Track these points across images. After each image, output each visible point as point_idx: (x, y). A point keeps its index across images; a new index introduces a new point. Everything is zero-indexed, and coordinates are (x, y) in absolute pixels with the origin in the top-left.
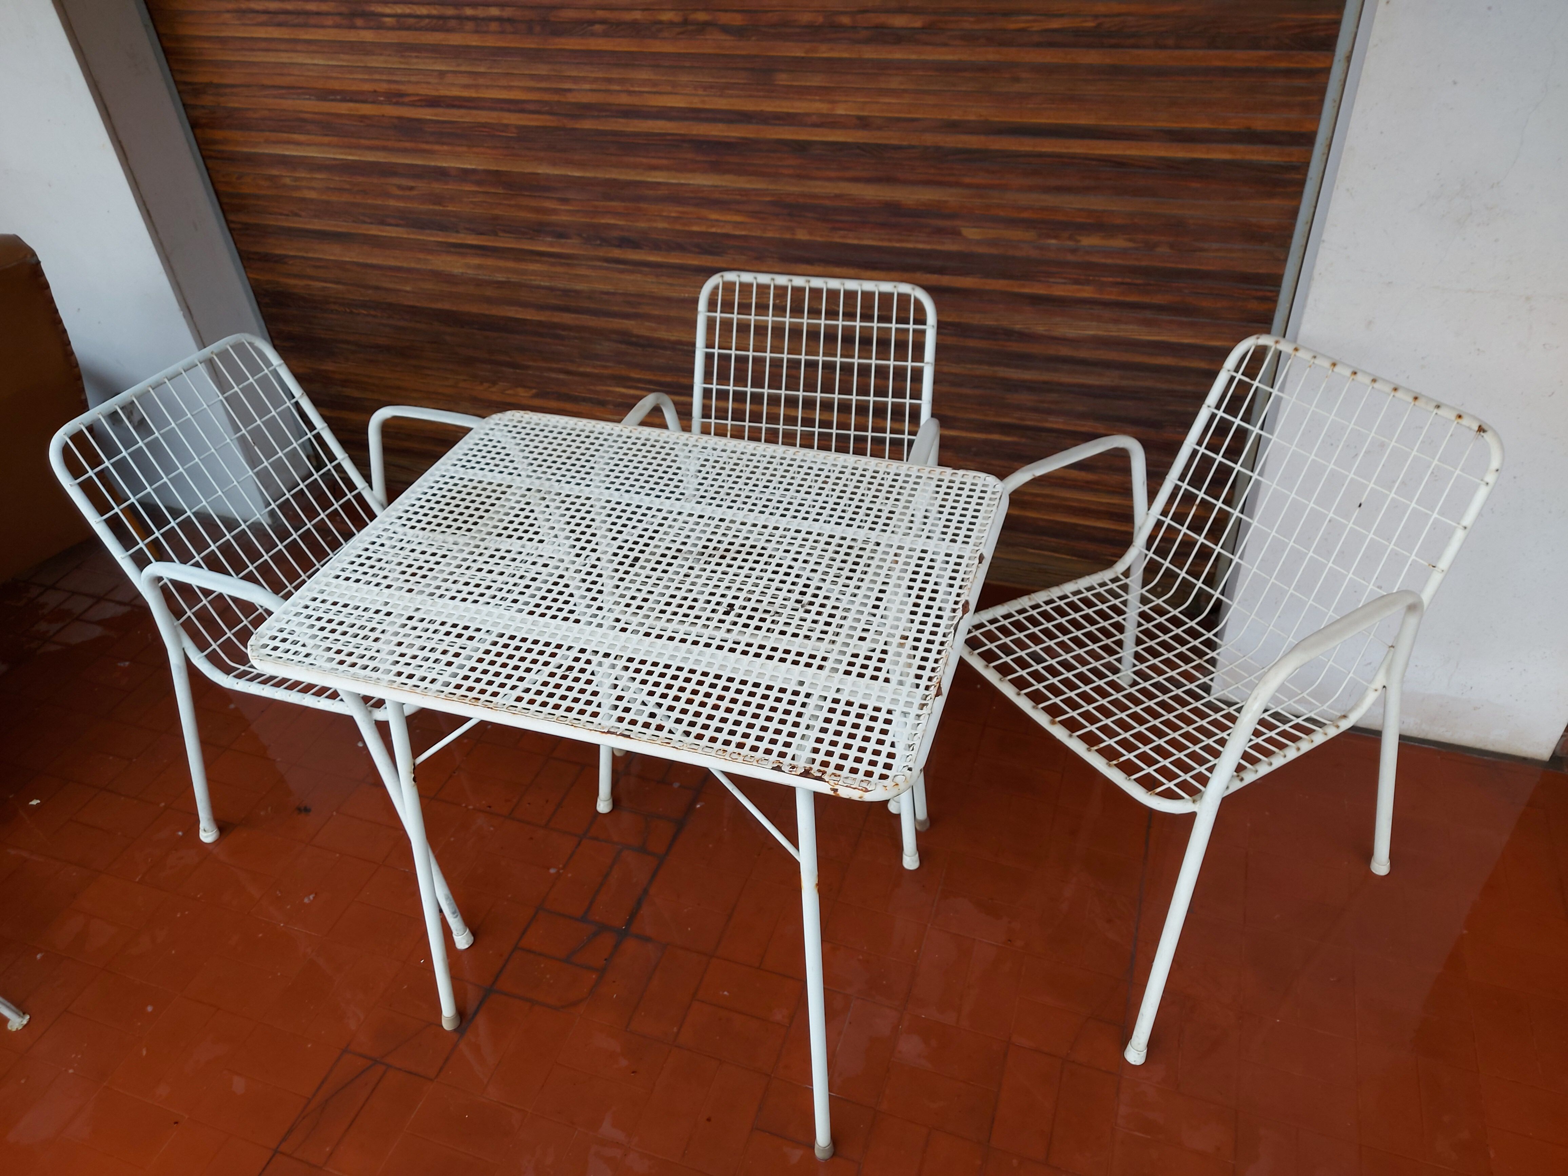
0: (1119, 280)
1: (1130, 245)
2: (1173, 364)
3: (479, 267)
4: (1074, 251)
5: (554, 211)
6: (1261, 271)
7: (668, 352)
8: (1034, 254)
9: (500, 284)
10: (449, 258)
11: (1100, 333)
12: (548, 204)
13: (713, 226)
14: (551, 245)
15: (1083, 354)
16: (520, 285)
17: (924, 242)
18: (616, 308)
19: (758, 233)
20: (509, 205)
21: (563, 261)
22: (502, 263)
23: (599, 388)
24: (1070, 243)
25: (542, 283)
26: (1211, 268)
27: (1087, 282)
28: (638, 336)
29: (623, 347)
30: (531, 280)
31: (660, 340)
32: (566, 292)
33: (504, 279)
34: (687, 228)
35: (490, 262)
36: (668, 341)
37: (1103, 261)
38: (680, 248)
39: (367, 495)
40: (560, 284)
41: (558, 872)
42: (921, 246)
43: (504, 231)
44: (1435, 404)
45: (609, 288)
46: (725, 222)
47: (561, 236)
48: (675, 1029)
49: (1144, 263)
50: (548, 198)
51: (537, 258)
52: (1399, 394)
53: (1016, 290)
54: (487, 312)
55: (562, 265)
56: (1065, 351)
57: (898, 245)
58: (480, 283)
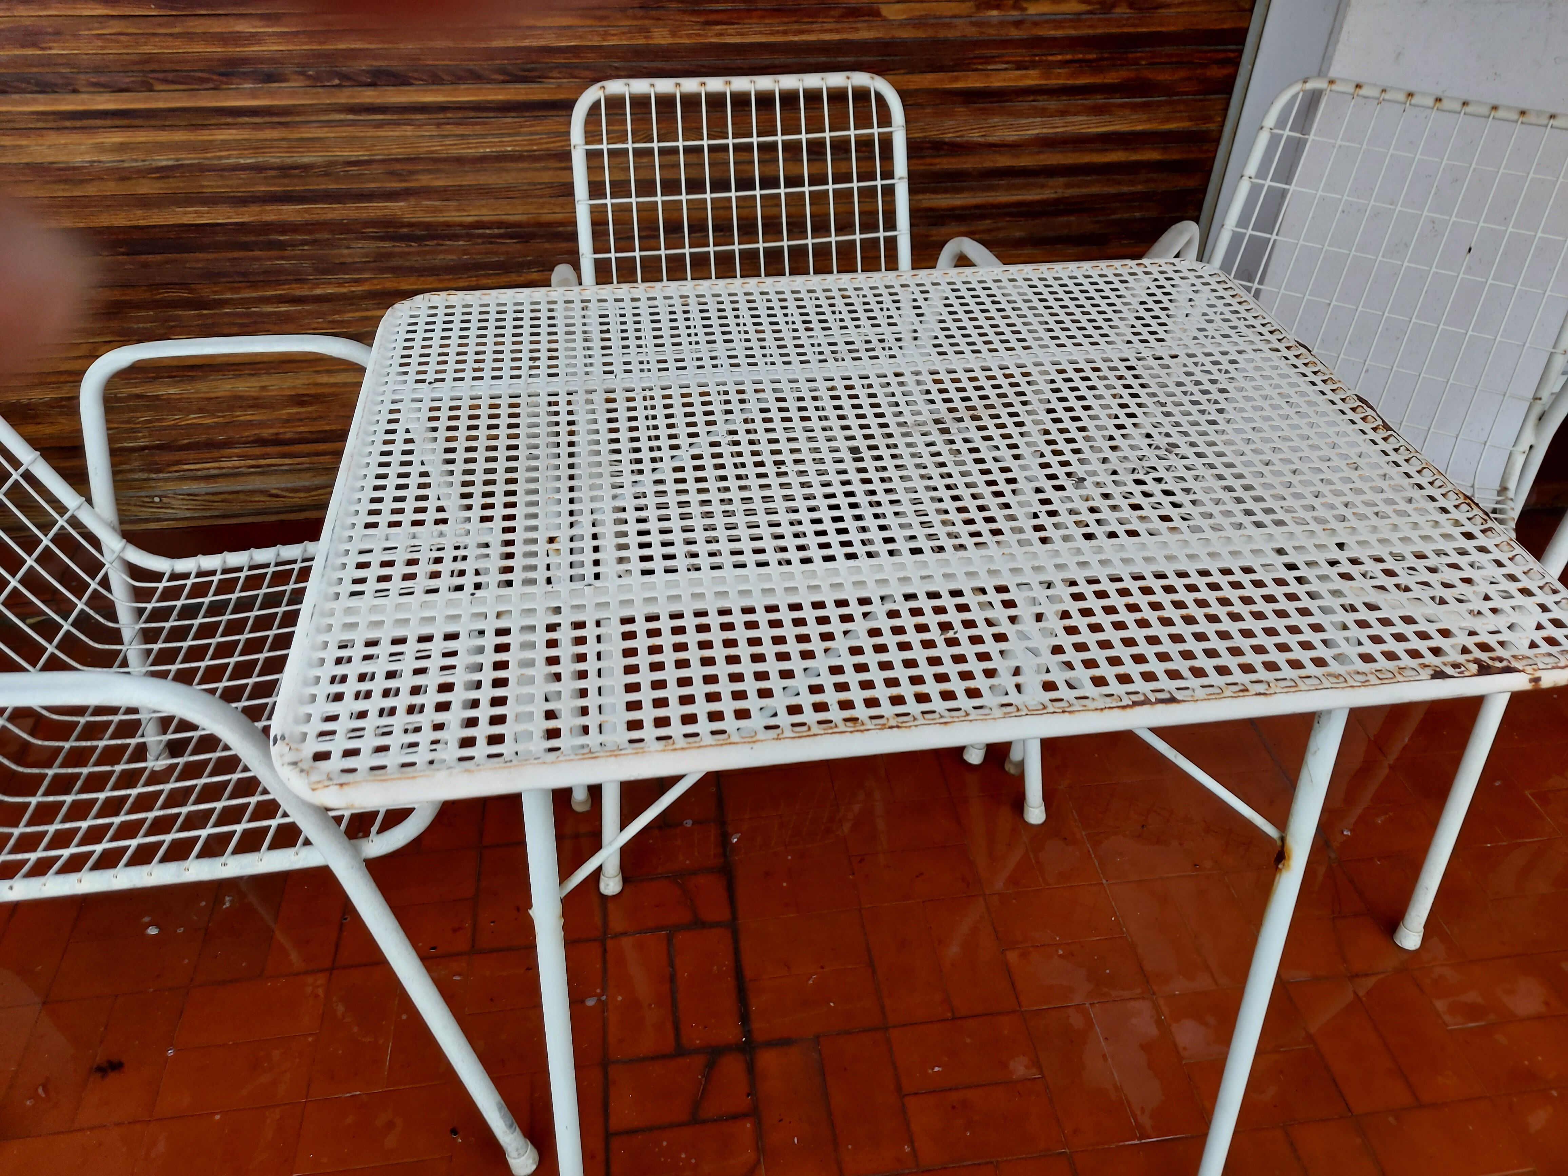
0: (1069, 57)
1: (1084, 7)
2: (1123, 159)
3: (122, 147)
4: (1018, 24)
5: (254, 38)
6: (1225, 26)
7: (461, 243)
8: (972, 32)
9: (164, 172)
10: (62, 139)
11: (1045, 131)
12: (243, 27)
13: (526, 37)
14: (253, 95)
15: (1025, 161)
16: (202, 169)
17: (831, 31)
18: (373, 185)
19: (596, 41)
20: (171, 35)
21: (276, 119)
22: (164, 136)
23: (347, 316)
24: (1015, 14)
25: (242, 161)
26: (1173, 28)
27: (1032, 65)
28: (411, 225)
29: (387, 244)
30: (220, 158)
31: (448, 225)
32: (285, 170)
33: (170, 163)
34: (483, 45)
35: (141, 136)
36: (461, 225)
37: (1053, 33)
38: (476, 77)
39: (87, 518)
40: (274, 158)
41: (599, 1000)
42: (827, 37)
43: (166, 81)
44: (1548, 115)
45: (359, 154)
46: (544, 28)
47: (270, 78)
48: (907, 1149)
49: (1100, 31)
50: (241, 15)
51: (229, 120)
52: (1500, 114)
53: (948, 86)
54: (142, 223)
55: (273, 126)
56: (1004, 161)
57: (796, 38)
58: (123, 175)
